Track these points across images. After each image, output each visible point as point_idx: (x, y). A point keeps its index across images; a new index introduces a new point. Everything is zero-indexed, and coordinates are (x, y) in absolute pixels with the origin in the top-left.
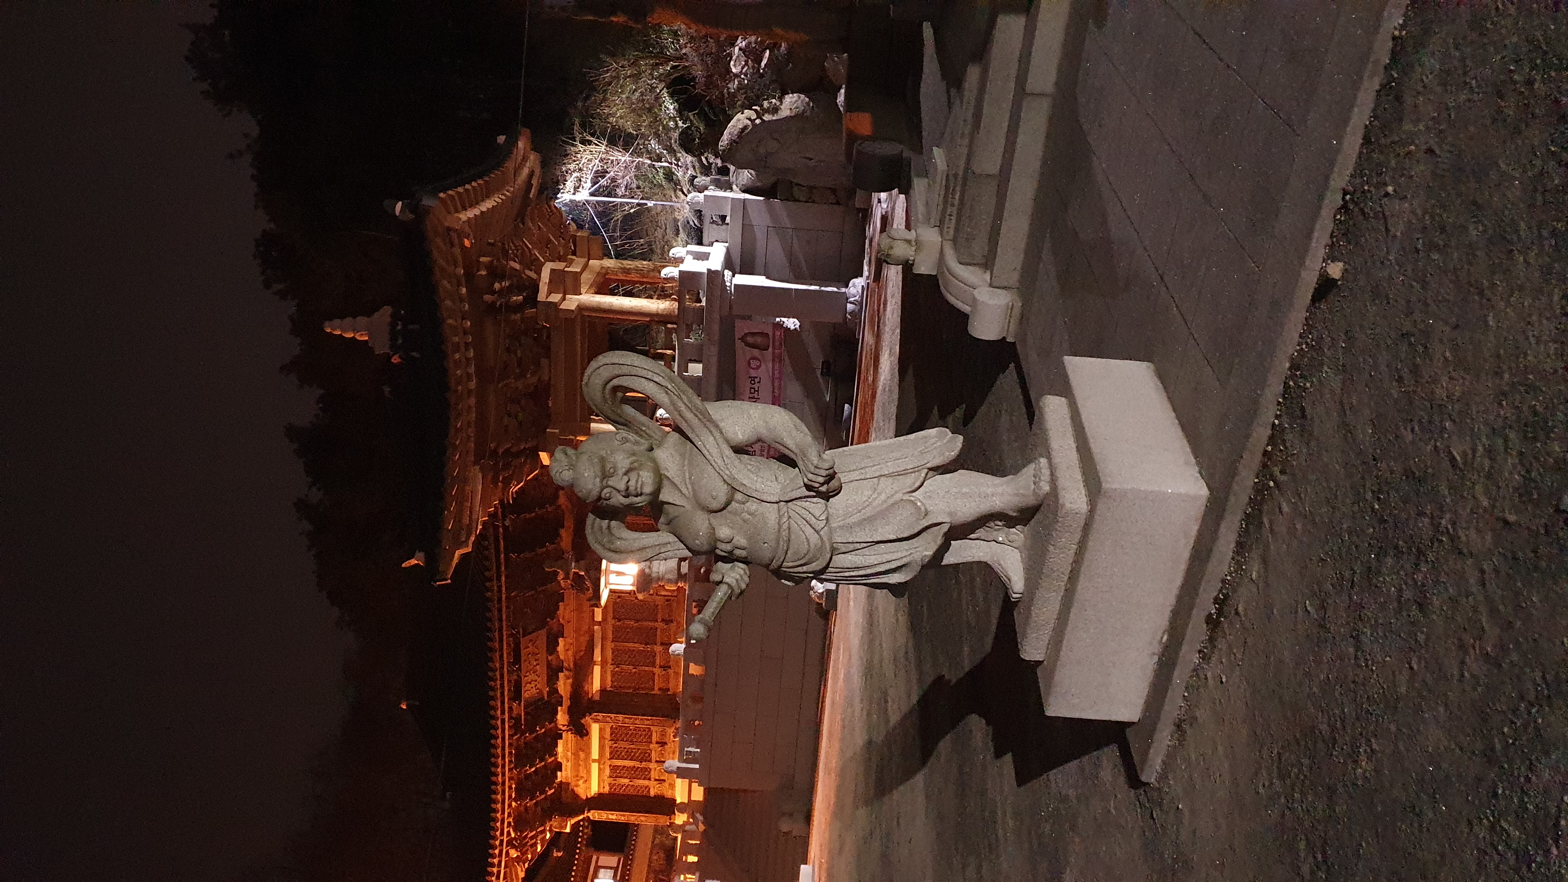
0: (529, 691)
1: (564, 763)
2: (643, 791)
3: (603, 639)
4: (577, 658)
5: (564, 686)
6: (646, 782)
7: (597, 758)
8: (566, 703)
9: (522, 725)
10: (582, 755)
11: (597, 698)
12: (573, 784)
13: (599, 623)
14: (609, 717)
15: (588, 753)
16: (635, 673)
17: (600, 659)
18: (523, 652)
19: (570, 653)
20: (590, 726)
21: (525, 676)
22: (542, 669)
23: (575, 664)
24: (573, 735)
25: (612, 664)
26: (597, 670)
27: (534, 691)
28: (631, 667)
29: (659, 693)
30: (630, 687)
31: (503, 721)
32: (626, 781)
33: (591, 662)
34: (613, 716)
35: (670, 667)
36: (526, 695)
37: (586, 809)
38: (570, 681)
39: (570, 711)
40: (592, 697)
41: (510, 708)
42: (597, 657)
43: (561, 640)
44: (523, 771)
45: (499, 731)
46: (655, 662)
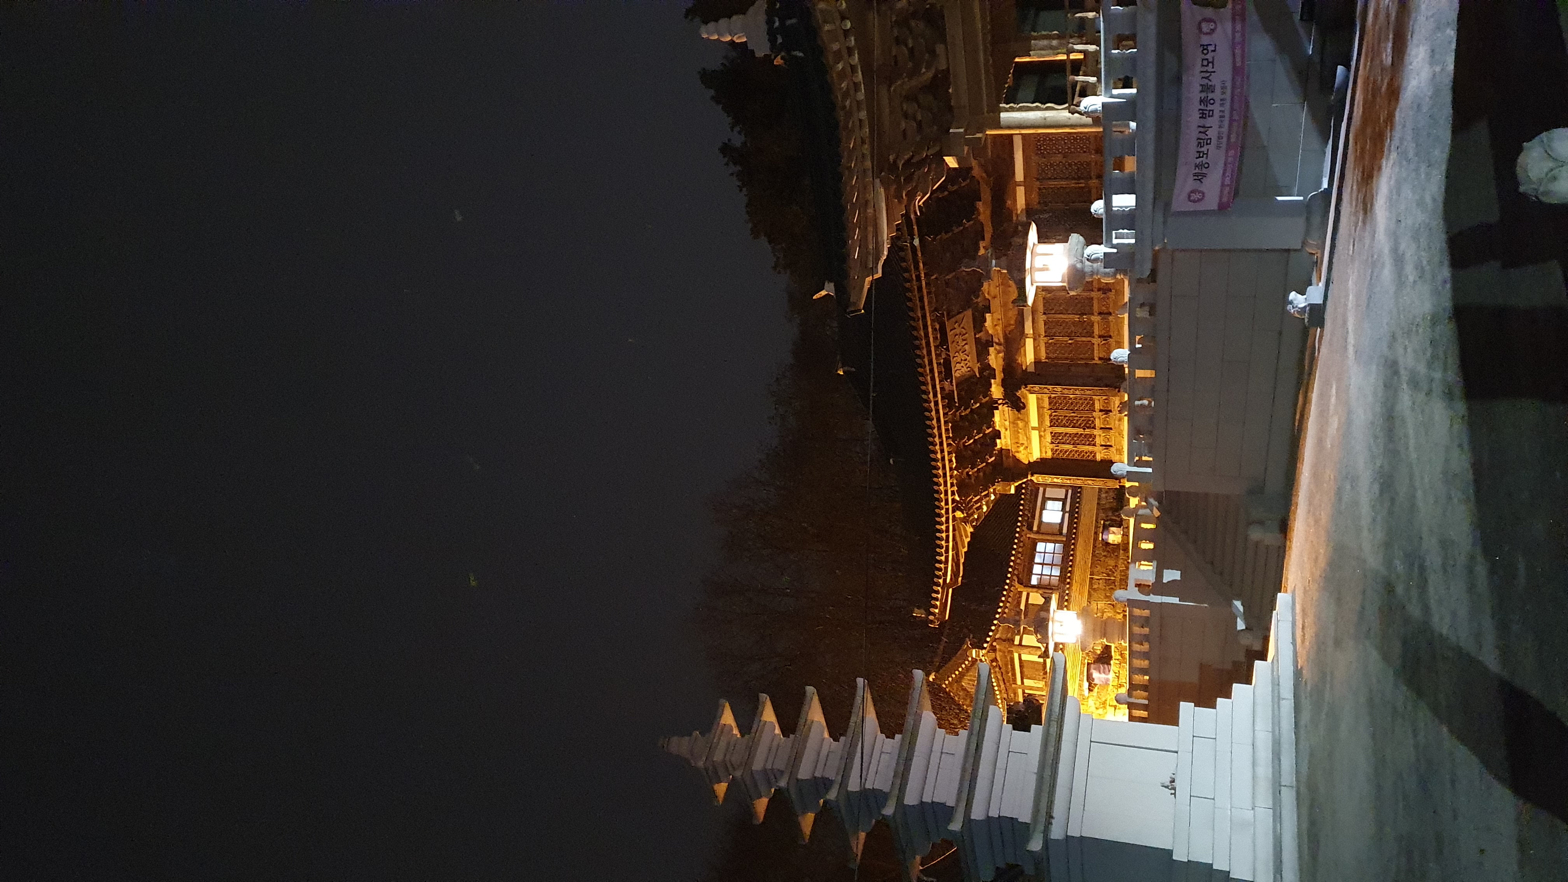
0: (959, 370)
1: (1003, 432)
2: (1089, 456)
3: (1034, 312)
4: (1007, 332)
5: (995, 359)
6: (1090, 448)
7: (1037, 426)
8: (999, 376)
9: (956, 402)
10: (1020, 424)
11: (1031, 369)
12: (1013, 451)
14: (1045, 388)
15: (1027, 423)
16: (1072, 344)
17: (1031, 332)
18: (950, 334)
19: (999, 328)
20: (1025, 397)
21: (954, 357)
22: (971, 347)
23: (1006, 337)
24: (1010, 409)
25: (1045, 336)
26: (1029, 343)
27: (964, 370)
28: (1067, 338)
29: (1100, 362)
30: (1067, 359)
31: (936, 403)
32: (1070, 447)
33: (1022, 335)
34: (1050, 387)
35: (1110, 337)
36: (956, 374)
37: (1030, 473)
38: (1001, 355)
39: (1004, 383)
40: (1026, 369)
41: (942, 389)
42: (1029, 329)
43: (988, 315)
44: (961, 443)
45: (933, 413)
46: (1093, 332)
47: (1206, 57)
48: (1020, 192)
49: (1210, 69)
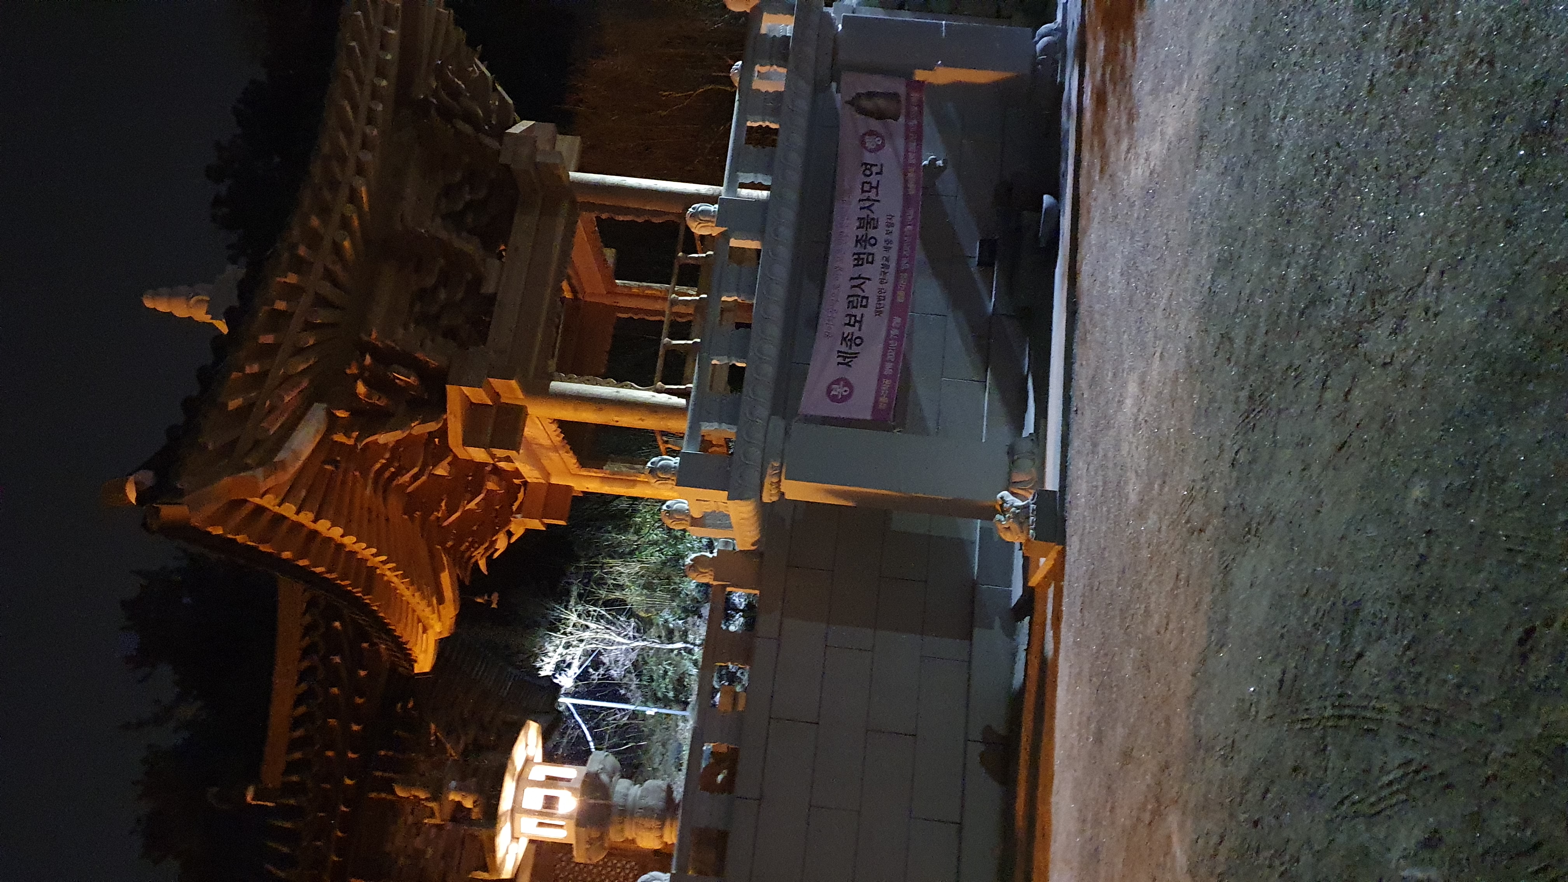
47: (868, 179)
49: (872, 195)
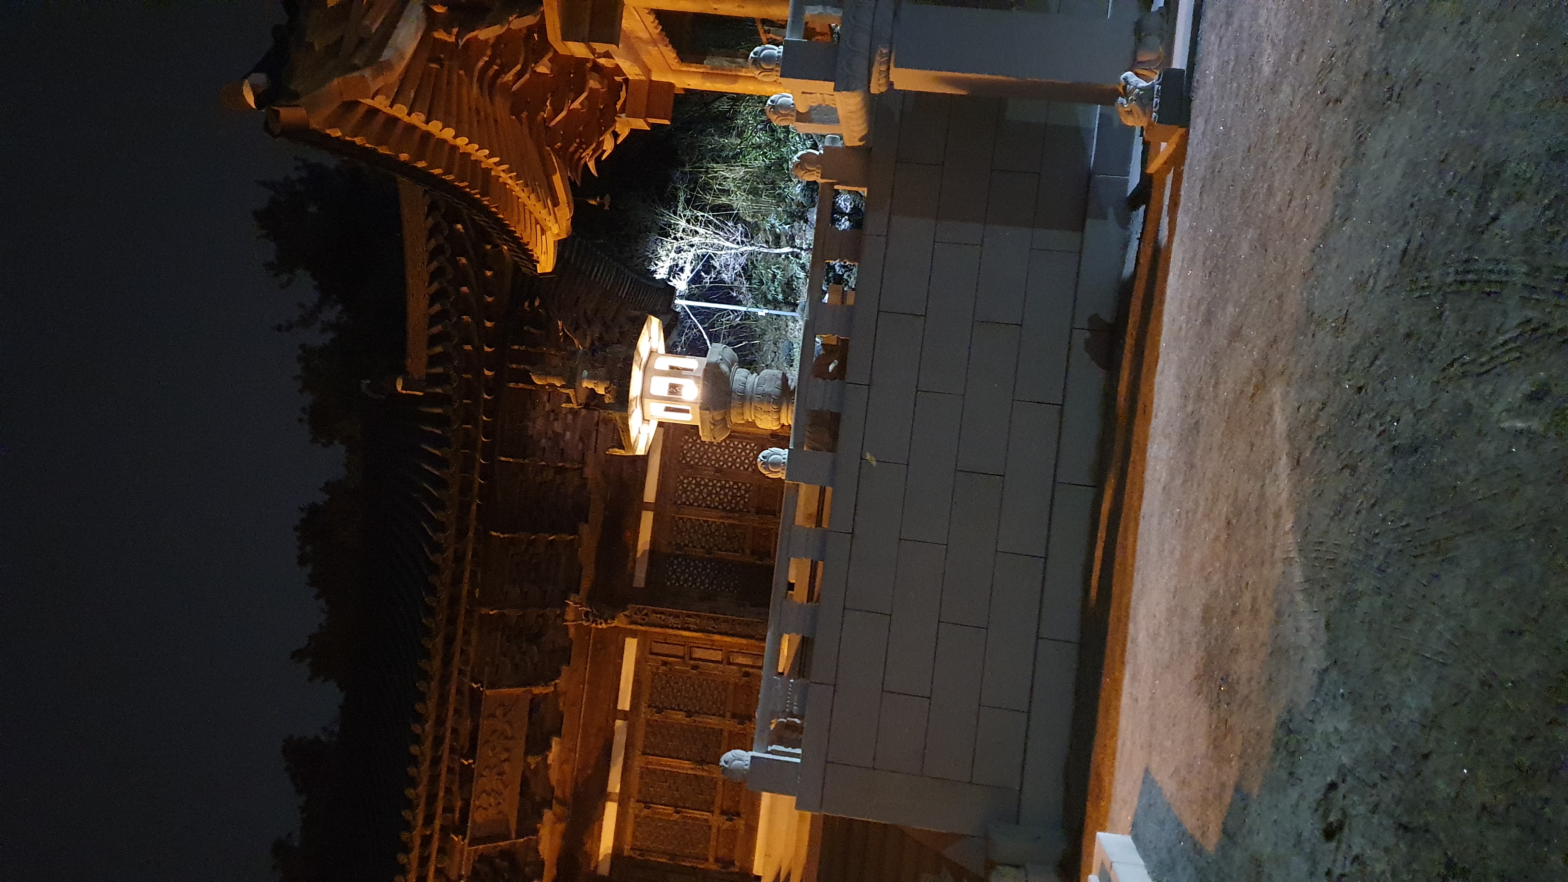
3: (629, 746)
4: (579, 781)
5: (549, 838)
8: (550, 879)
11: (604, 869)
13: (625, 715)
16: (676, 822)
17: (618, 790)
19: (568, 769)
22: (513, 776)
23: (574, 792)
25: (638, 801)
26: (611, 811)
28: (670, 810)
29: (714, 867)
30: (665, 853)
33: (603, 795)
35: (738, 814)
38: (561, 827)
40: (597, 868)
42: (614, 785)
43: (555, 743)
46: (713, 803)
48: (647, 520)
